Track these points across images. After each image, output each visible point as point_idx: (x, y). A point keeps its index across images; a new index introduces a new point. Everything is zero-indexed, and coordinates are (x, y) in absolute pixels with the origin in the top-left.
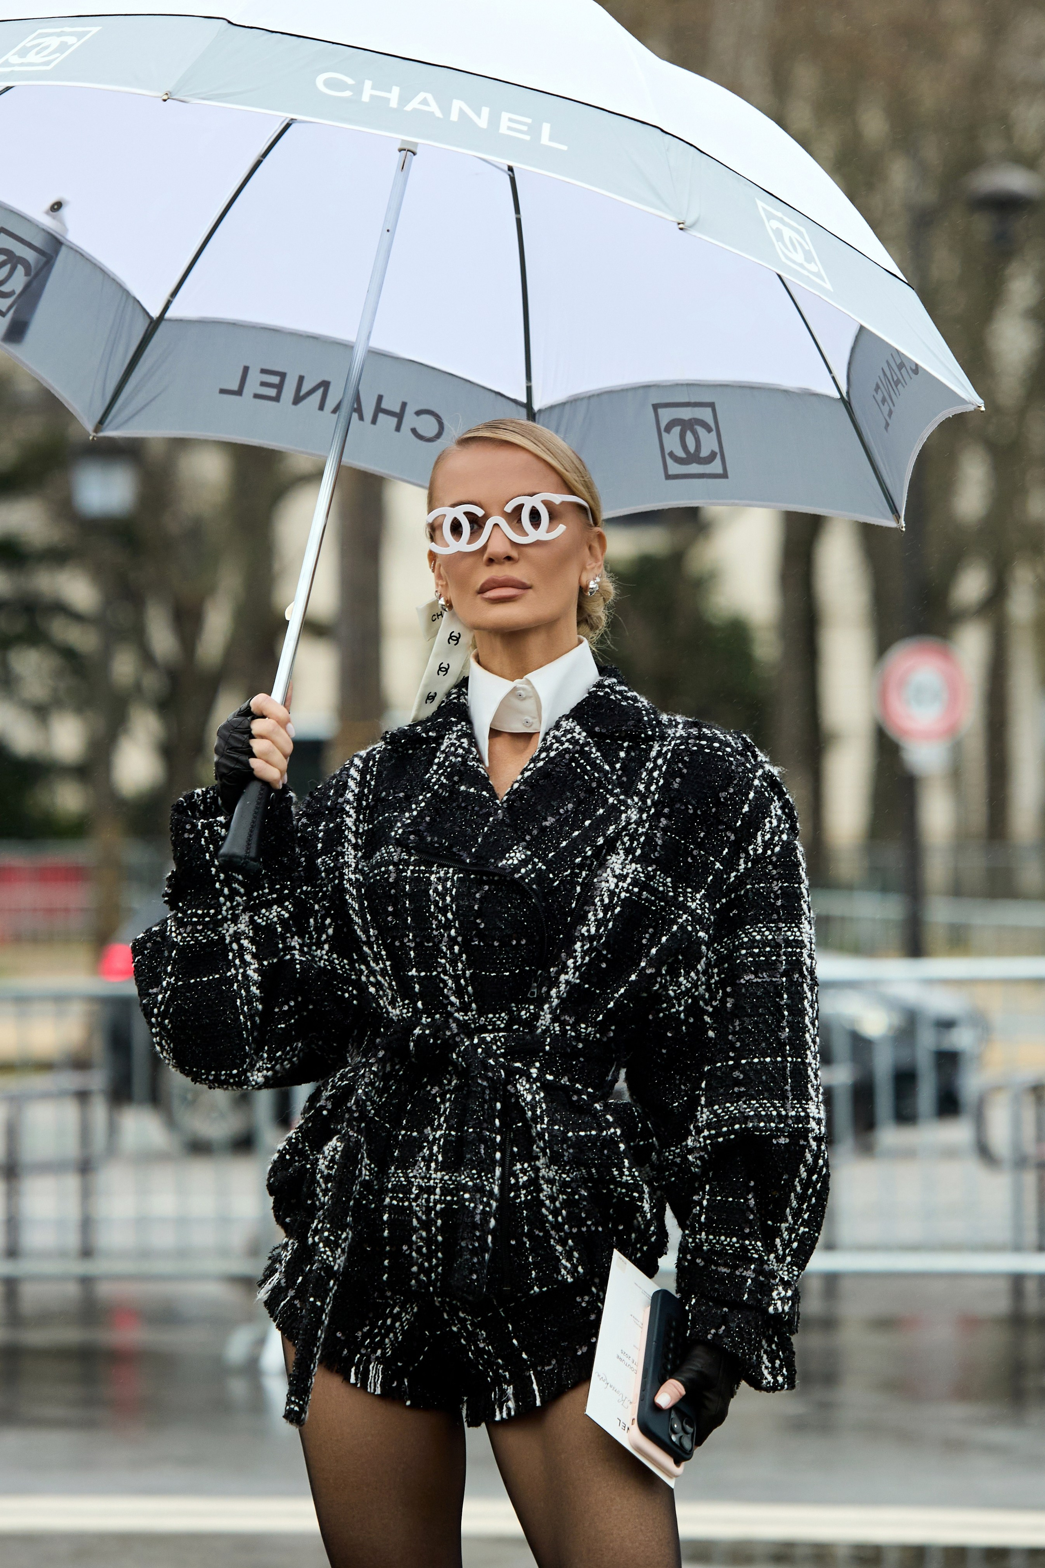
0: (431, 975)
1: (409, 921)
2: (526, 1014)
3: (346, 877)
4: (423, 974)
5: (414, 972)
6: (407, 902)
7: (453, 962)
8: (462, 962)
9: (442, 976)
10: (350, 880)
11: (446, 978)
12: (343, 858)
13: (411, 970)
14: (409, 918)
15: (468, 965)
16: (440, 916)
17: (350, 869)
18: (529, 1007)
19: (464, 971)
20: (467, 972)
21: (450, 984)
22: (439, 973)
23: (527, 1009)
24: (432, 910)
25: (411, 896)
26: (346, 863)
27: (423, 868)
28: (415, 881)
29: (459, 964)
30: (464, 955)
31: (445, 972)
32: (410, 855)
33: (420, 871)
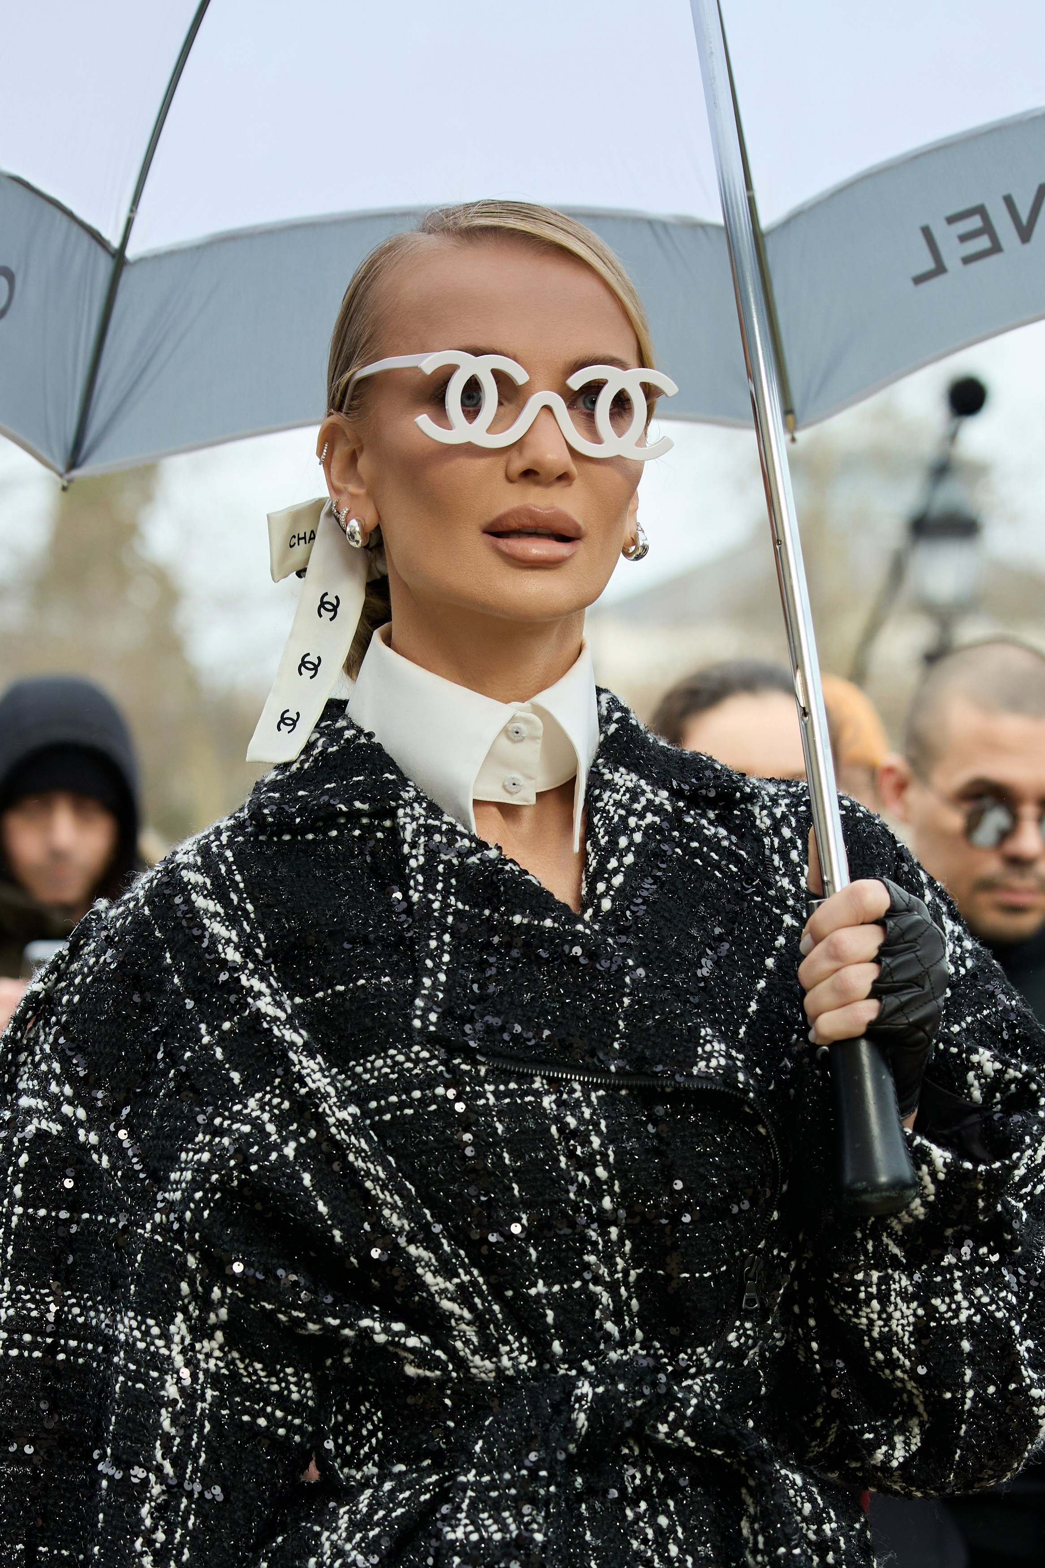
0: (570, 1288)
1: (516, 1192)
2: (738, 1339)
3: (331, 1120)
4: (556, 1288)
5: (541, 1287)
6: (506, 1155)
7: (608, 1260)
8: (623, 1256)
9: (591, 1286)
10: (341, 1123)
11: (598, 1289)
12: (304, 1084)
13: (534, 1285)
14: (515, 1185)
15: (635, 1260)
16: (581, 1175)
17: (331, 1102)
18: (742, 1325)
19: (626, 1272)
20: (632, 1272)
21: (604, 1300)
22: (585, 1283)
23: (738, 1328)
24: (563, 1165)
25: (512, 1143)
26: (312, 1093)
27: (512, 1086)
28: (509, 1113)
29: (618, 1260)
30: (627, 1242)
31: (597, 1280)
32: (475, 1063)
33: (509, 1093)
